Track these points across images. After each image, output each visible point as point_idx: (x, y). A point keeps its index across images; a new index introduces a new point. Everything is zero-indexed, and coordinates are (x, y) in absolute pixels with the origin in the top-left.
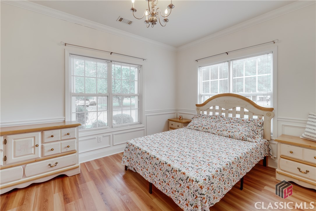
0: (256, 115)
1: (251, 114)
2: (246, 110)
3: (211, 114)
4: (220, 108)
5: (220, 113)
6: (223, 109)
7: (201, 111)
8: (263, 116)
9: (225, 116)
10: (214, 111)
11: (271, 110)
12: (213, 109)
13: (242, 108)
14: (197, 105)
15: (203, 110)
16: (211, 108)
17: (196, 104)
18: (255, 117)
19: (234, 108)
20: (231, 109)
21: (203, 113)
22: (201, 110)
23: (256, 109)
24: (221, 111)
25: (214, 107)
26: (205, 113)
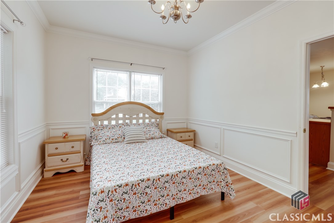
0: (154, 118)
1: (150, 118)
2: (147, 116)
3: (113, 123)
4: (124, 115)
5: (124, 121)
6: (127, 116)
7: (100, 122)
8: (158, 118)
9: (129, 123)
10: (117, 119)
11: (163, 114)
12: (116, 118)
13: (144, 114)
14: (94, 115)
15: (102, 121)
16: (114, 116)
17: (93, 113)
18: (153, 120)
19: (138, 115)
20: (135, 116)
21: (102, 122)
22: (100, 120)
23: (154, 114)
24: (124, 119)
25: (117, 115)
26: (106, 123)
